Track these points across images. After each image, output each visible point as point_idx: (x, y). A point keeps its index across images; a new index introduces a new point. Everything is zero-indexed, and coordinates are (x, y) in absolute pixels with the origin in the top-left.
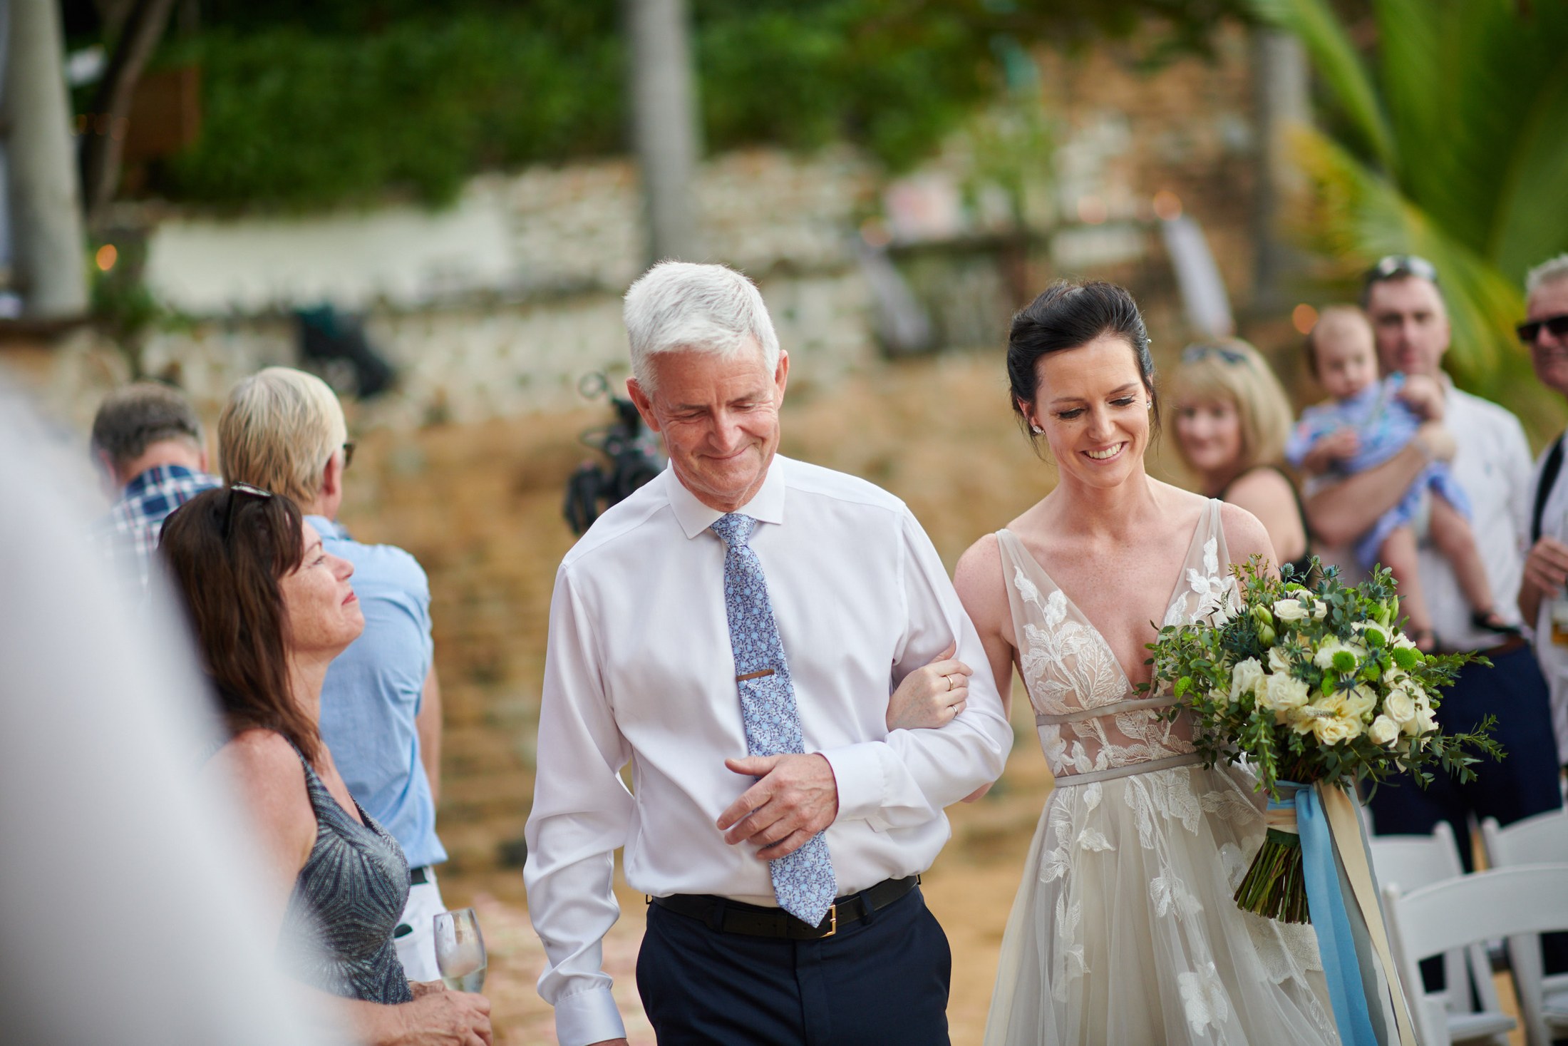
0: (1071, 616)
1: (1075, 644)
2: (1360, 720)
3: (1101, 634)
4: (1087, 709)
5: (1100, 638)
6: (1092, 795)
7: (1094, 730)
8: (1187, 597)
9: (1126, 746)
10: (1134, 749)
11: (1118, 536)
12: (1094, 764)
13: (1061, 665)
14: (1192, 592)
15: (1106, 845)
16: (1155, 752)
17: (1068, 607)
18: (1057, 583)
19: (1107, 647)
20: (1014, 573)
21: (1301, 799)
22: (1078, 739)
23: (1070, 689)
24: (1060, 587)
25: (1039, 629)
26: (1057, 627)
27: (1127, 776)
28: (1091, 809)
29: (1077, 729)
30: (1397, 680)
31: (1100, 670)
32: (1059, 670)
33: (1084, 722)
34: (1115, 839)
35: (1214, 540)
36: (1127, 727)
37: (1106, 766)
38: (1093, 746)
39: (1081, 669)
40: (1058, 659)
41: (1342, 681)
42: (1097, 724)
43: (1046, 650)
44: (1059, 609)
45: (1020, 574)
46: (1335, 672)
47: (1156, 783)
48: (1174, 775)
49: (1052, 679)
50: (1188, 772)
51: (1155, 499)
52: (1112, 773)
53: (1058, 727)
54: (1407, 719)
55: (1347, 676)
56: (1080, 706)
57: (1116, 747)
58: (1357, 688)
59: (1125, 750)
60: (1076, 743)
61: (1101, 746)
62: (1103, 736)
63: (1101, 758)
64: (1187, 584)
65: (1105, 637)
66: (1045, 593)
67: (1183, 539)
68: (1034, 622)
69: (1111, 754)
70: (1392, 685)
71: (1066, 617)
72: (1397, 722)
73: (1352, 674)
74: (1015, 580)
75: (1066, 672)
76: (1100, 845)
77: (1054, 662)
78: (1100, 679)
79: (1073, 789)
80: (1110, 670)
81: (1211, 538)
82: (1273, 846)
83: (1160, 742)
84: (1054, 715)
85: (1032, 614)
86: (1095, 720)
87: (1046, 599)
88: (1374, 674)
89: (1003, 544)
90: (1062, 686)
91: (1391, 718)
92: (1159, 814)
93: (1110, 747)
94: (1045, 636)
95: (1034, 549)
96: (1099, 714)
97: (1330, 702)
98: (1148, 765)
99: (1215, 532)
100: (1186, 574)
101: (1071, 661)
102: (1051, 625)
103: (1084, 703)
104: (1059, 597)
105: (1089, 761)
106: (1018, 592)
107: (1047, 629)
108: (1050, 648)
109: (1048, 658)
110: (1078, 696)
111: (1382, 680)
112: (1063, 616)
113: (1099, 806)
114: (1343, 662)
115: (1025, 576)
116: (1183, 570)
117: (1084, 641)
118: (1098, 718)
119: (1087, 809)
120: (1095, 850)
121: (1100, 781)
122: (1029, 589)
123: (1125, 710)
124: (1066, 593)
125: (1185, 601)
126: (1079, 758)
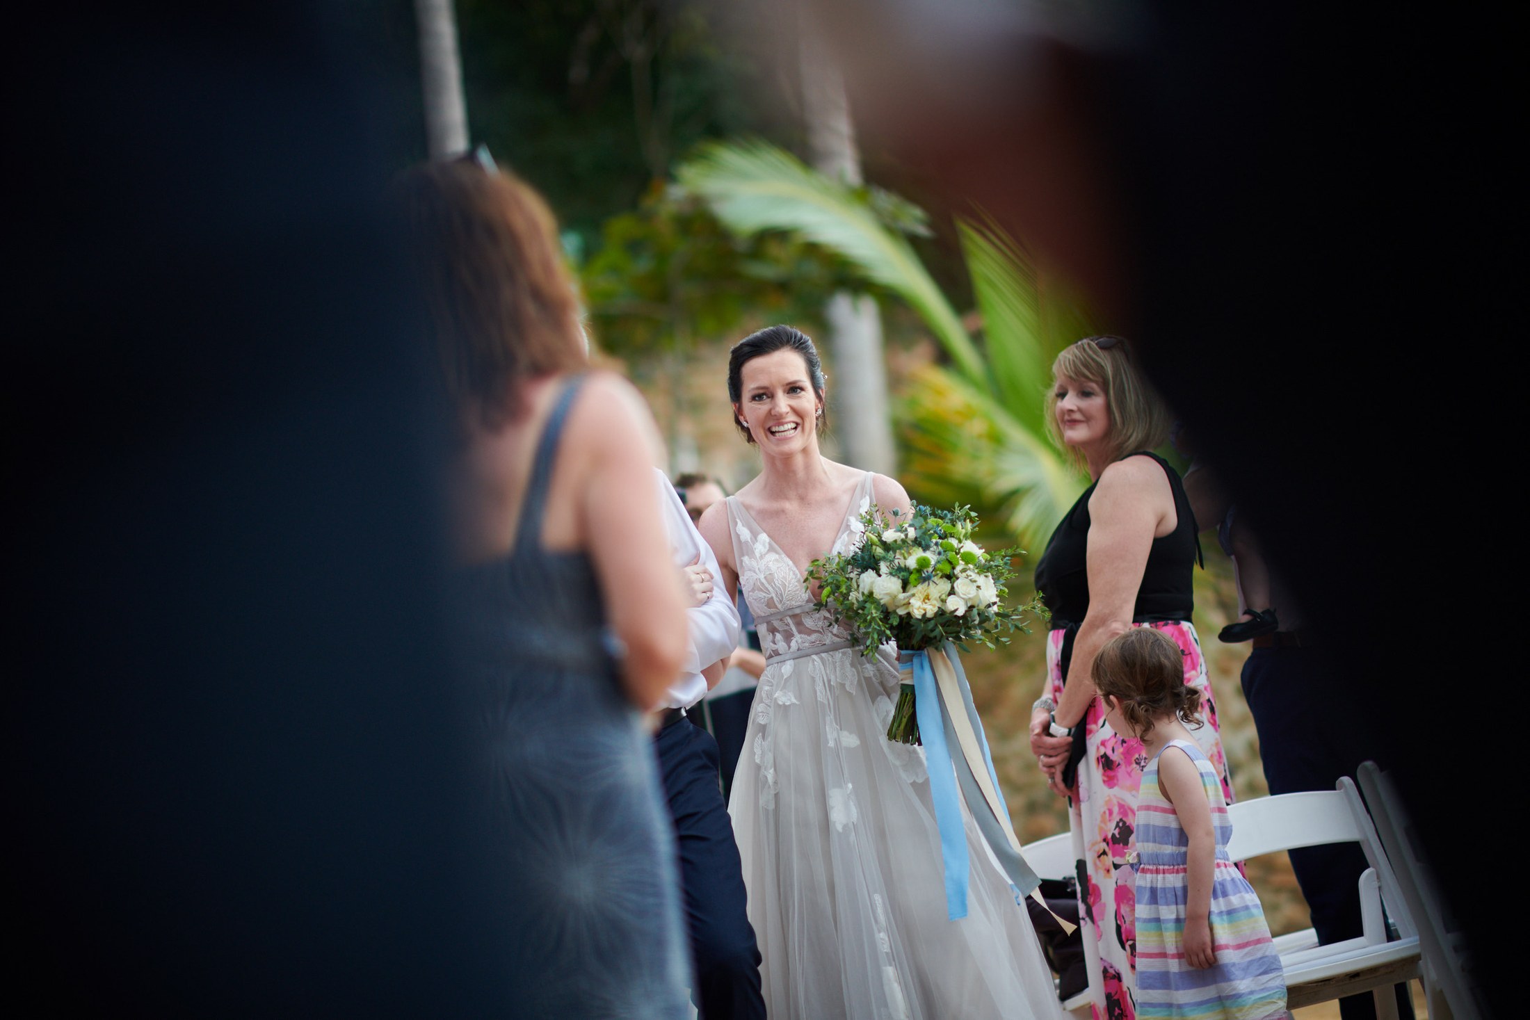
0: (771, 549)
1: (773, 567)
2: (939, 600)
3: (791, 560)
4: (782, 610)
5: (790, 563)
6: (787, 668)
7: (788, 625)
8: (848, 535)
9: (809, 635)
10: (814, 637)
11: (802, 499)
12: (789, 647)
13: (764, 581)
14: (851, 531)
15: (794, 700)
16: (828, 639)
17: (770, 544)
18: (762, 529)
19: (795, 569)
20: (736, 524)
21: (915, 660)
22: (778, 631)
23: (770, 596)
24: (765, 531)
25: (750, 558)
26: (762, 557)
27: (810, 656)
28: (785, 677)
29: (776, 624)
30: (964, 571)
31: (789, 584)
32: (762, 584)
33: (781, 620)
34: (799, 696)
35: (868, 498)
36: (809, 622)
37: (797, 648)
38: (788, 637)
39: (776, 582)
40: (762, 577)
41: (924, 575)
42: (789, 620)
43: (755, 572)
44: (764, 545)
45: (740, 524)
46: (919, 571)
47: (829, 660)
48: (841, 655)
49: (758, 590)
50: (851, 652)
51: (828, 473)
52: (801, 655)
53: (765, 625)
54: (970, 596)
55: (927, 572)
56: (776, 607)
57: (803, 636)
58: (935, 579)
59: (809, 638)
60: (777, 634)
61: (793, 635)
62: (794, 629)
63: (793, 644)
64: (848, 526)
65: (794, 563)
66: (755, 535)
67: (845, 499)
68: (748, 555)
69: (800, 641)
70: (960, 575)
71: (768, 550)
72: (963, 599)
73: (930, 569)
74: (737, 529)
75: (767, 585)
76: (790, 700)
77: (759, 579)
78: (790, 589)
79: (776, 665)
80: (796, 584)
81: (865, 496)
82: (905, 695)
83: (831, 632)
84: (761, 617)
85: (746, 549)
86: (788, 618)
87: (756, 539)
88: (948, 570)
89: (730, 506)
90: (764, 595)
91: (959, 596)
92: (829, 681)
93: (799, 636)
94: (754, 563)
95: (747, 508)
96: (790, 613)
97: (919, 590)
98: (824, 648)
99: (868, 492)
100: (848, 520)
101: (770, 578)
102: (758, 555)
103: (779, 606)
104: (764, 537)
105: (786, 646)
106: (738, 536)
107: (755, 558)
108: (757, 571)
109: (755, 577)
110: (775, 601)
111: (954, 573)
112: (767, 550)
113: (791, 675)
114: (923, 564)
115: (743, 525)
116: (846, 519)
117: (780, 565)
118: (790, 616)
119: (783, 676)
120: (786, 704)
121: (793, 659)
122: (745, 533)
123: (807, 610)
124: (769, 536)
125: (846, 538)
126: (781, 645)
